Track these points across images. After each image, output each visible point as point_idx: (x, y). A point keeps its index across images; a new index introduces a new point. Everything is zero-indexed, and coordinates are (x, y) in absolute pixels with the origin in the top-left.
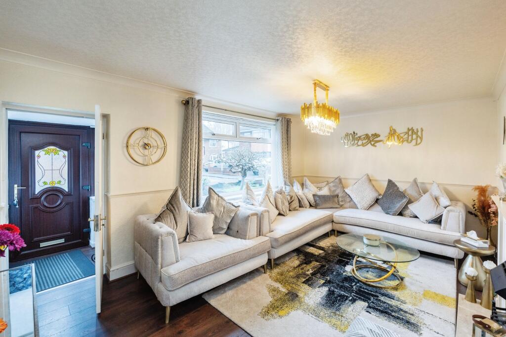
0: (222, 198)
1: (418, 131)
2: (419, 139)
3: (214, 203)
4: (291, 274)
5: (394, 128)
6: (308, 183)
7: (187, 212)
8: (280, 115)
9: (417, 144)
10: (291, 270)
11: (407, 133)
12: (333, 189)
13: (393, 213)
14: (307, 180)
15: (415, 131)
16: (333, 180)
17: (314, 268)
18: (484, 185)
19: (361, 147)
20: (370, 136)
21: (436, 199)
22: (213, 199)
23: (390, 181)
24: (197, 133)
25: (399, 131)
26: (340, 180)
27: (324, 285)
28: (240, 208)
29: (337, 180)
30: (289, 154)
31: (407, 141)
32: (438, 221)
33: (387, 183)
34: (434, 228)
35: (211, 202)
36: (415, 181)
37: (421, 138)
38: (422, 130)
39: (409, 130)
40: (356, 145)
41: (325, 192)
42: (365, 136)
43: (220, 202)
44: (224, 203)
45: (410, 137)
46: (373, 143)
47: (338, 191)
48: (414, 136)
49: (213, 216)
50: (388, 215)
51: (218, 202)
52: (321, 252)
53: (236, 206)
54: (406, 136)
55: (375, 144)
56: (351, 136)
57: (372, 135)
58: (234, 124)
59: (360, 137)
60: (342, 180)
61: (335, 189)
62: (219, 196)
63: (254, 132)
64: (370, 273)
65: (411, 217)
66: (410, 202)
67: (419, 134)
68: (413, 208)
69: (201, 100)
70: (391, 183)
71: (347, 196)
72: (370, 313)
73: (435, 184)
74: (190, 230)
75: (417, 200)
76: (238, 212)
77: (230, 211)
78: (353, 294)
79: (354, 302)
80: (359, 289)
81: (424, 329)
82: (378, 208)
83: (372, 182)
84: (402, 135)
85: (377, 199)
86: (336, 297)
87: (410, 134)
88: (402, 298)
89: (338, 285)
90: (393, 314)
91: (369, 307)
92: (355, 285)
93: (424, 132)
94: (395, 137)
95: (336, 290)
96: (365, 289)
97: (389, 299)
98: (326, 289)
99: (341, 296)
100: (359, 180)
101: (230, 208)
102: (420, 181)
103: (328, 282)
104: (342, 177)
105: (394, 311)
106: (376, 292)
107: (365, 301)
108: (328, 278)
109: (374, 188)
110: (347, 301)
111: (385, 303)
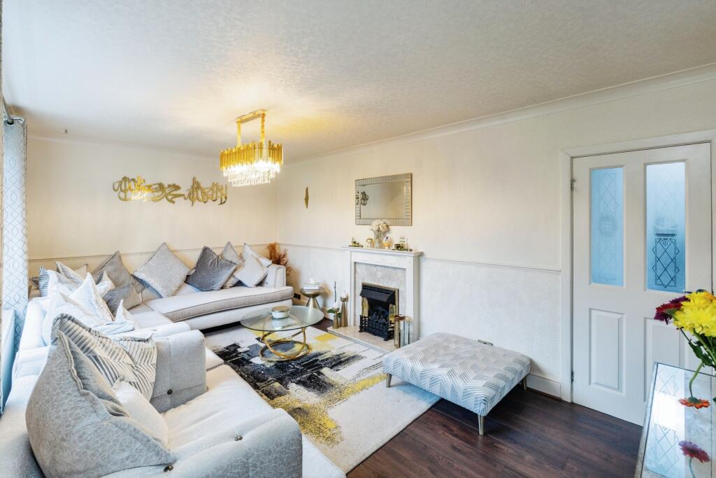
0: (97, 335)
1: (222, 189)
2: (223, 198)
5: (198, 180)
9: (221, 203)
11: (212, 189)
13: (218, 287)
15: (220, 187)
16: (108, 259)
18: (273, 242)
19: (152, 202)
20: (166, 186)
21: (258, 260)
23: (205, 250)
25: (203, 185)
26: (120, 257)
29: (115, 259)
31: (211, 198)
33: (199, 253)
36: (229, 244)
37: (226, 197)
38: (226, 189)
39: (213, 185)
42: (157, 186)
45: (215, 194)
46: (170, 197)
48: (219, 194)
51: (105, 347)
54: (211, 193)
55: (174, 200)
56: (133, 183)
57: (169, 186)
59: (151, 186)
60: (122, 258)
61: (117, 274)
65: (231, 287)
66: (236, 270)
67: (224, 192)
68: (240, 274)
70: (207, 251)
73: (246, 246)
75: (241, 266)
76: (163, 348)
78: (308, 371)
79: (322, 374)
80: (303, 366)
81: (360, 354)
82: (189, 288)
83: (175, 253)
84: (206, 191)
85: (188, 276)
86: (311, 382)
87: (215, 189)
88: (323, 350)
89: (289, 375)
90: (343, 360)
91: (331, 368)
92: (293, 366)
93: (228, 190)
94: (199, 192)
95: (298, 379)
96: (303, 362)
97: (322, 356)
98: (294, 385)
99: (309, 378)
100: (154, 253)
101: (140, 348)
102: (233, 245)
103: (280, 380)
104: (121, 253)
105: (339, 359)
106: (310, 359)
107: (322, 368)
108: (270, 379)
109: (182, 261)
110: (320, 377)
111: (327, 359)
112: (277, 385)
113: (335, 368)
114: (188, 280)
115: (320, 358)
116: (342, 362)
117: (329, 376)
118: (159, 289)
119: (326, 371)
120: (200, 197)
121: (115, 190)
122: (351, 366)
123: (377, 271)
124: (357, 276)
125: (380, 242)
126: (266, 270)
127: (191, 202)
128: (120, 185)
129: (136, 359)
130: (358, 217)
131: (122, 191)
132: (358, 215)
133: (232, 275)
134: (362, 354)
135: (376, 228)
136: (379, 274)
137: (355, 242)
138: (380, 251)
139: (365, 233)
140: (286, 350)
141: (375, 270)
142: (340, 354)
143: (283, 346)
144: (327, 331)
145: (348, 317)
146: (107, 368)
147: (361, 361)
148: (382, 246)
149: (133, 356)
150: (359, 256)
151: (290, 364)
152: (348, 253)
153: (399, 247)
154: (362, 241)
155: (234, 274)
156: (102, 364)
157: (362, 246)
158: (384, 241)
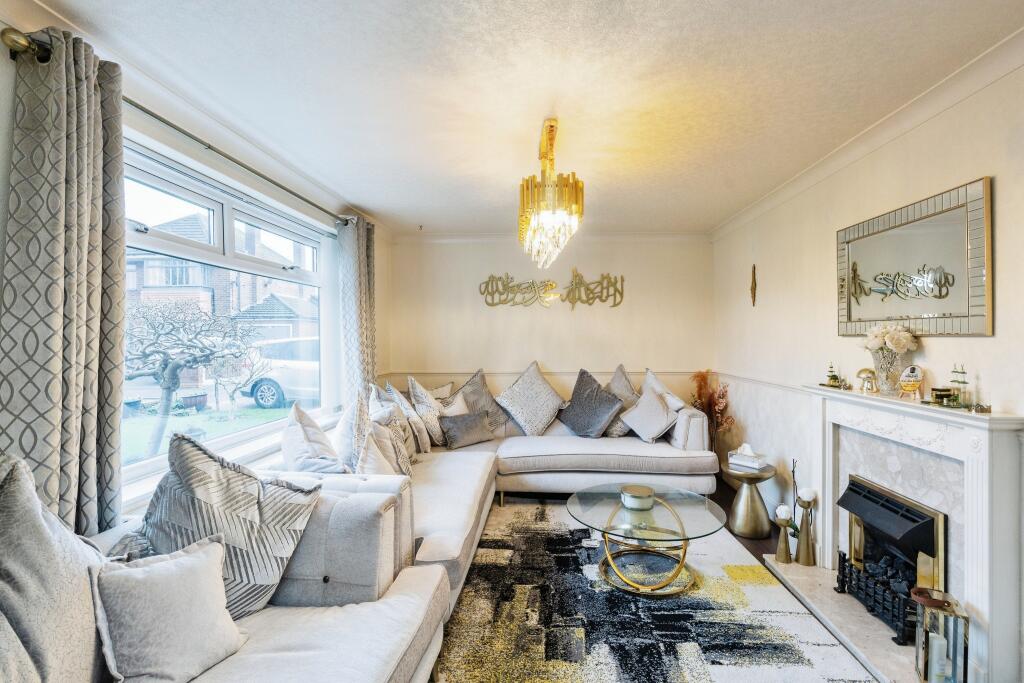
0: (237, 469)
1: (616, 282)
2: (618, 295)
3: (210, 494)
4: (499, 645)
5: (580, 272)
6: (420, 389)
7: (90, 571)
8: (350, 209)
9: (615, 305)
10: (487, 634)
11: (600, 283)
12: (472, 398)
13: (596, 433)
14: (417, 384)
15: (613, 280)
16: (468, 378)
17: (531, 603)
18: (704, 370)
19: (521, 306)
21: (661, 398)
22: (204, 480)
23: (583, 374)
24: (100, 203)
25: (587, 278)
26: (483, 377)
27: (590, 640)
28: (322, 493)
29: (477, 379)
30: (371, 318)
31: (600, 298)
32: (666, 437)
33: (576, 378)
34: (663, 450)
35: (200, 493)
36: (621, 368)
37: (621, 294)
38: (623, 280)
39: (603, 277)
40: (511, 303)
41: (457, 408)
42: (528, 285)
43: (238, 487)
44: (254, 489)
45: (605, 291)
46: (543, 300)
47: (484, 403)
48: (612, 291)
49: (218, 552)
50: (588, 439)
51: (227, 488)
52: (508, 553)
53: (307, 488)
54: (599, 289)
56: (500, 283)
58: (218, 209)
59: (519, 286)
60: (487, 378)
61: (476, 397)
62: (222, 463)
63: (151, 263)
64: (631, 568)
65: (620, 436)
66: (622, 410)
67: (619, 286)
68: (630, 419)
69: (115, 65)
70: (584, 377)
71: (501, 411)
72: (721, 664)
73: (649, 373)
74: (118, 656)
75: (633, 404)
76: (323, 509)
77: (288, 513)
78: (655, 633)
79: (675, 653)
80: (653, 616)
81: (802, 648)
82: (561, 428)
83: (546, 377)
84: (592, 287)
85: (560, 411)
86: (640, 661)
87: (605, 285)
88: (720, 600)
89: (613, 624)
90: (745, 642)
91: (705, 650)
92: (637, 608)
93: (625, 283)
94: (582, 289)
95: (623, 641)
96: (660, 609)
97: (708, 612)
98: (605, 649)
99: (644, 650)
100: (521, 375)
101: (283, 501)
102: (628, 369)
103: (592, 627)
104: (485, 371)
105: (740, 636)
106: (679, 608)
107: (686, 639)
108: (580, 615)
109: (553, 389)
110: (665, 658)
111: (712, 624)
112: (580, 633)
113: (713, 655)
114: (560, 415)
115: (699, 616)
116: (743, 647)
117: (685, 668)
118: (522, 422)
119: (689, 650)
120: (584, 297)
121: (483, 294)
122: (754, 667)
123: (889, 453)
124: (842, 456)
125: (893, 379)
126: (672, 416)
127: (570, 305)
128: (487, 287)
129: (266, 516)
130: (845, 319)
131: (489, 293)
132: (845, 312)
133: (616, 418)
134: (807, 652)
135: (876, 343)
136: (894, 463)
137: (834, 378)
138: (895, 404)
139: (855, 357)
140: (651, 569)
141: (882, 450)
142: (751, 627)
143: (651, 560)
144: (762, 561)
145: (818, 547)
146: (203, 518)
147: (791, 669)
148: (897, 391)
149: (265, 510)
150: (842, 410)
151: (635, 602)
152: (818, 400)
153: (944, 397)
154: (849, 375)
155: (621, 416)
156: (198, 510)
157: (849, 388)
158: (903, 377)
